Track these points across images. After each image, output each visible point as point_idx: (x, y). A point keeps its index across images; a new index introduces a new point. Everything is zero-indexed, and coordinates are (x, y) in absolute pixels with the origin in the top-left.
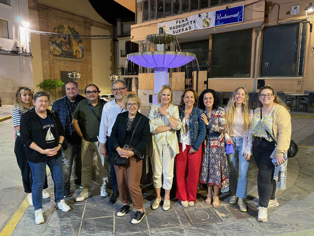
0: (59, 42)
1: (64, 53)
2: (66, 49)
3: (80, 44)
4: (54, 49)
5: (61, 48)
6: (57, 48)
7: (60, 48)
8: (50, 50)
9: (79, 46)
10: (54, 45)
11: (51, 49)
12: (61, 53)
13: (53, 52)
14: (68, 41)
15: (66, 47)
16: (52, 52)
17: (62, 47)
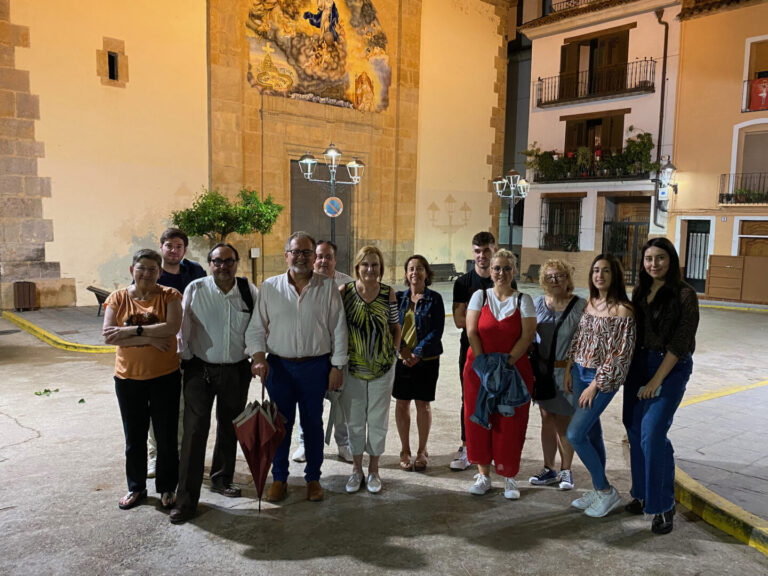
0: (289, 36)
1: (306, 84)
2: (316, 69)
3: (377, 50)
4: (268, 65)
5: (297, 60)
6: (280, 61)
7: (293, 62)
8: (250, 67)
9: (372, 59)
10: (268, 48)
11: (255, 65)
12: (295, 85)
13: (259, 76)
14: (329, 36)
15: (317, 57)
16: (255, 74)
17: (302, 58)
